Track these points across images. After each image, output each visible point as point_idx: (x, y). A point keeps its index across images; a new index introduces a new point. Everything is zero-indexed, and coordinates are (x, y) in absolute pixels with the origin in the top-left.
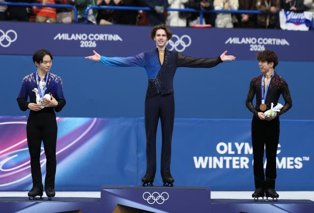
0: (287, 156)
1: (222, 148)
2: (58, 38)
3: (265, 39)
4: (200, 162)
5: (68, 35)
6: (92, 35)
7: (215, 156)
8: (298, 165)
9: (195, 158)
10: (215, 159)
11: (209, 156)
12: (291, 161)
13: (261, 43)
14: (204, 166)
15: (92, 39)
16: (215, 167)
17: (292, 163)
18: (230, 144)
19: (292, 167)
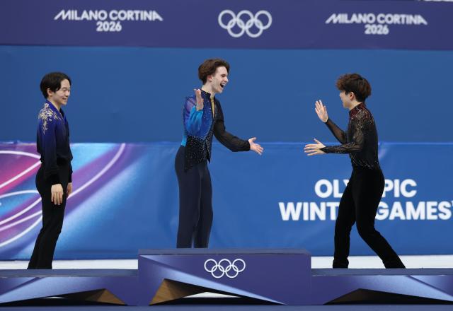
0: (426, 200)
1: (324, 189)
2: (61, 17)
3: (389, 15)
4: (289, 212)
5: (76, 12)
6: (115, 12)
7: (313, 201)
8: (445, 214)
9: (281, 205)
10: (313, 205)
11: (303, 201)
12: (433, 207)
13: (383, 22)
14: (296, 217)
15: (116, 18)
16: (313, 218)
17: (435, 210)
18: (336, 182)
19: (435, 217)
